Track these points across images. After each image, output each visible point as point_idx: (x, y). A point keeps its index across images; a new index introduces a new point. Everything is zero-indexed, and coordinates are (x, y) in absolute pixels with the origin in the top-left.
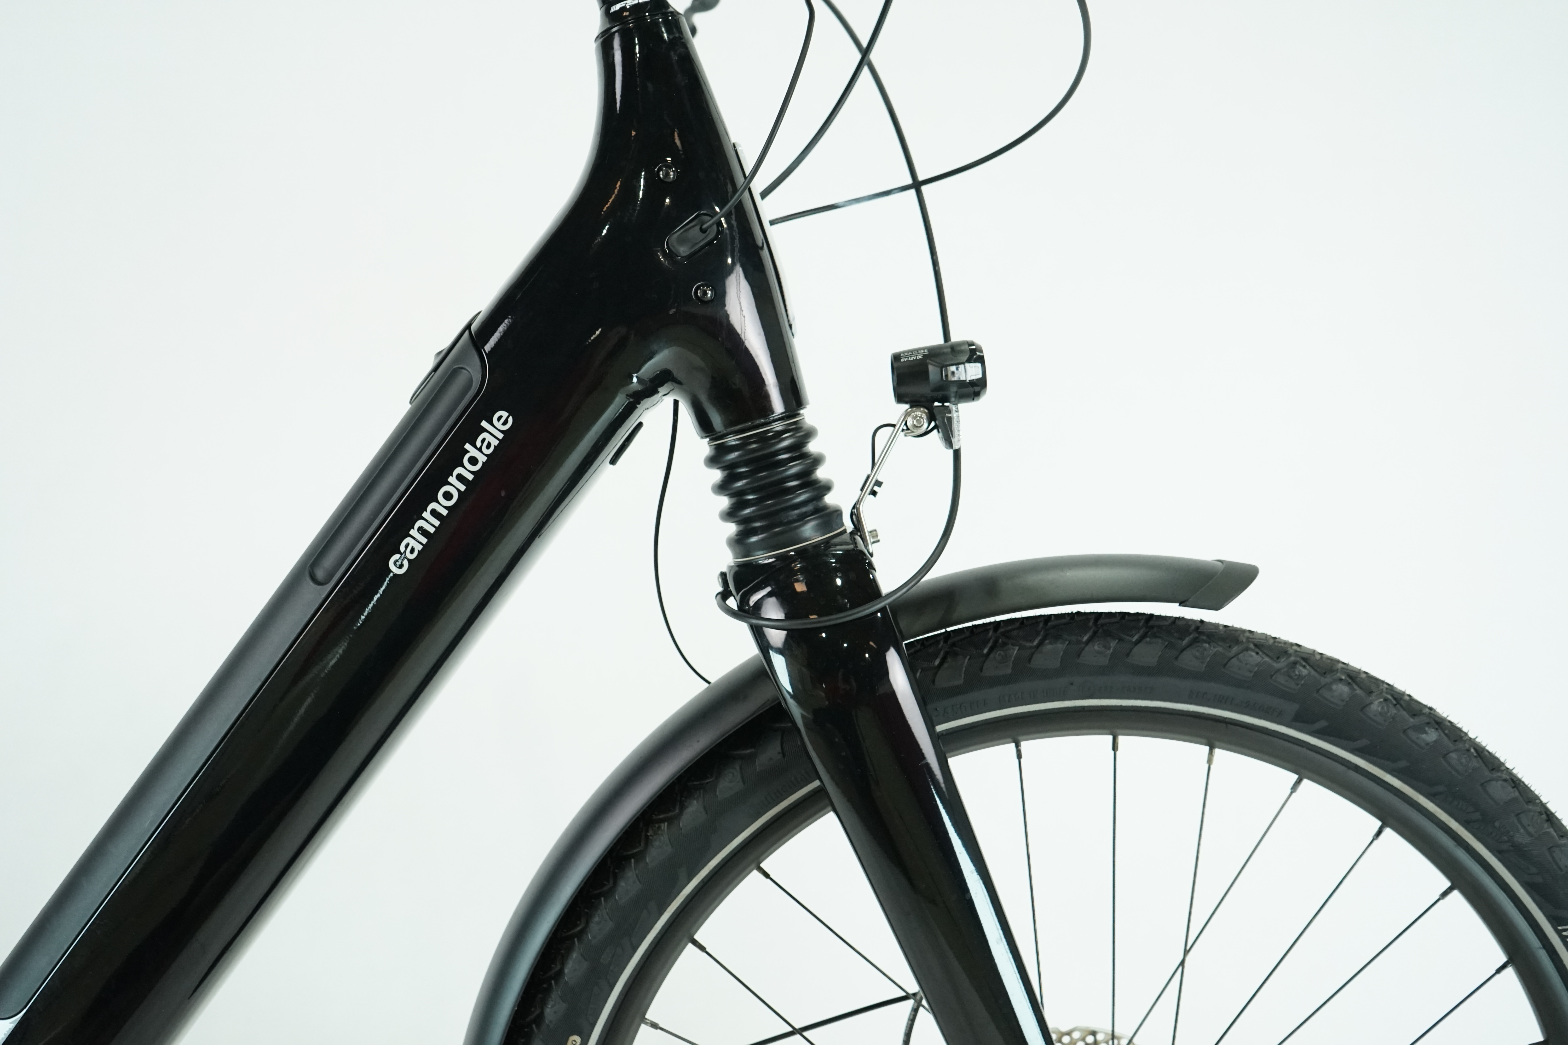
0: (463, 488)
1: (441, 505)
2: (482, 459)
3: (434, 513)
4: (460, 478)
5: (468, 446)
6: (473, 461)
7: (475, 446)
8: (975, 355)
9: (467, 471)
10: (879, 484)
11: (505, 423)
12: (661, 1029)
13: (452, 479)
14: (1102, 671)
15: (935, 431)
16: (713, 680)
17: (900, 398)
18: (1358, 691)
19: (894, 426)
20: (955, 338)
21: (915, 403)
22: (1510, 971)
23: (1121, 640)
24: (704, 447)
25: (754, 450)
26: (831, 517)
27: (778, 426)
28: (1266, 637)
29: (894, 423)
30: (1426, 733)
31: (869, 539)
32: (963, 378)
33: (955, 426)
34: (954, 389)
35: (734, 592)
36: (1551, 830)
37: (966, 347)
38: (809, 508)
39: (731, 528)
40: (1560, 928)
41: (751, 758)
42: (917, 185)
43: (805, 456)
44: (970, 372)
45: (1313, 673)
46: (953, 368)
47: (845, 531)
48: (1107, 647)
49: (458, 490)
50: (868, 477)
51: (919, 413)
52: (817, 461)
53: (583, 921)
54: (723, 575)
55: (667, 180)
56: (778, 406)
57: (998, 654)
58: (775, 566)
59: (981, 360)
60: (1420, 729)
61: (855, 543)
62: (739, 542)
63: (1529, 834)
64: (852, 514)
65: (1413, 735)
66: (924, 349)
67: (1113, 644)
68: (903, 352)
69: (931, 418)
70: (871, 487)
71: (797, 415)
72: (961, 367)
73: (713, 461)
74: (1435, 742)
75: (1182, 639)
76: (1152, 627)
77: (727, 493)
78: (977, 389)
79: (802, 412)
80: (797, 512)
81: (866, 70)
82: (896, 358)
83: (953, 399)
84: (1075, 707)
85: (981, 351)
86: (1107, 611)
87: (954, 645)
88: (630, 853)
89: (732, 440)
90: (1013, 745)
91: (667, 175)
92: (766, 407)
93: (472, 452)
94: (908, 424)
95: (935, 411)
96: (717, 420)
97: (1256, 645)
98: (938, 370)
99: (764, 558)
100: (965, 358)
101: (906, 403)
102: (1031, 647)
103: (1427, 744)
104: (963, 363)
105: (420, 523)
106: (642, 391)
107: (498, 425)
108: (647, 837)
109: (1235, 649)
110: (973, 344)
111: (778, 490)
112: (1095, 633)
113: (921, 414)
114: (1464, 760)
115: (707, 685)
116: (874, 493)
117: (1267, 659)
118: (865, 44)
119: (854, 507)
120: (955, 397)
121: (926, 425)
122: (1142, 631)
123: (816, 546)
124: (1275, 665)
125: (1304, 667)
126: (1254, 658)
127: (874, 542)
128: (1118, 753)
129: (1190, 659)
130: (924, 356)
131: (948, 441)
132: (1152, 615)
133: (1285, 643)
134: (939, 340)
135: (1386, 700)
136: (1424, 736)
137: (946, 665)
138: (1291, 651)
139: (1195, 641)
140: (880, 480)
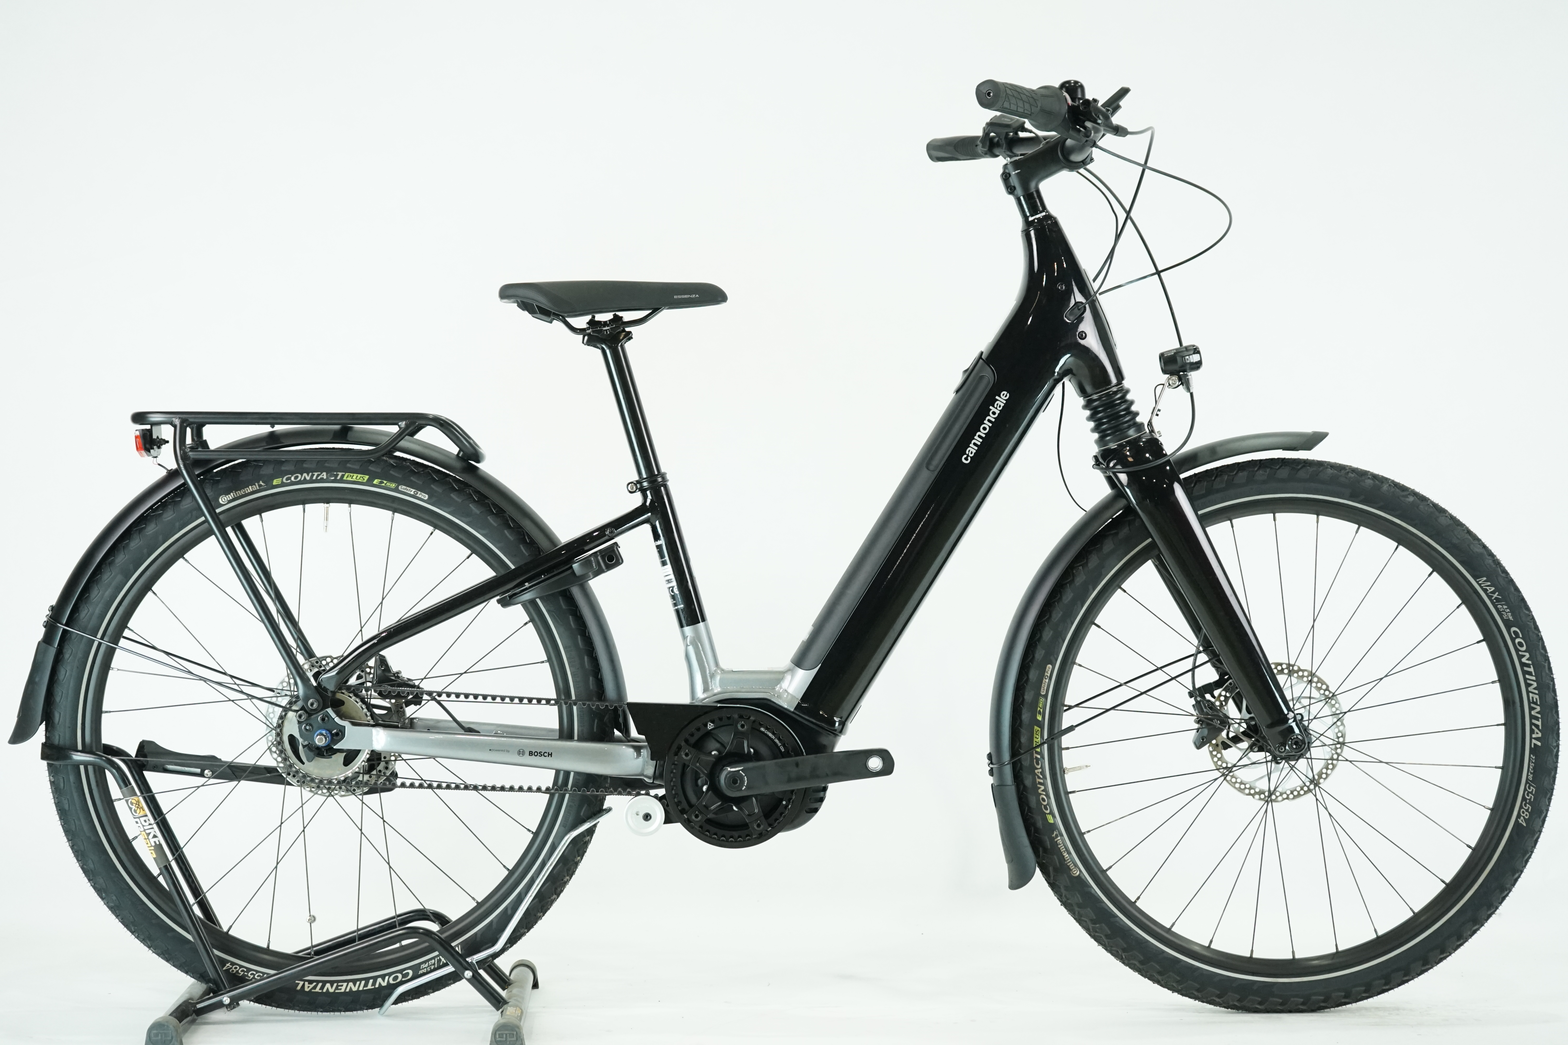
0: (990, 425)
1: (982, 433)
2: (998, 412)
3: (979, 436)
4: (989, 421)
5: (991, 407)
6: (994, 413)
7: (994, 407)
8: (1196, 351)
9: (992, 417)
10: (1159, 410)
11: (1006, 396)
12: (1083, 667)
13: (986, 422)
14: (1264, 482)
15: (1181, 386)
16: (1087, 510)
17: (1165, 372)
18: (1377, 482)
19: (1163, 385)
20: (1185, 344)
21: (1172, 373)
22: (1463, 606)
23: (1271, 468)
24: (1081, 401)
25: (1104, 400)
26: (1140, 427)
27: (1115, 389)
28: (1336, 463)
29: (1163, 383)
30: (1408, 498)
31: (1158, 435)
32: (1192, 361)
33: (1190, 382)
34: (1188, 366)
35: (1103, 462)
36: (1469, 537)
37: (1192, 348)
38: (1131, 423)
39: (1096, 436)
40: (1478, 580)
41: (1117, 534)
42: (1158, 273)
43: (1126, 401)
44: (1195, 358)
45: (1356, 476)
46: (1187, 357)
47: (1146, 432)
48: (1266, 472)
49: (989, 426)
50: (1154, 408)
51: (1174, 378)
52: (1132, 403)
53: (1048, 614)
54: (1096, 457)
55: (1062, 290)
56: (1114, 380)
57: (1218, 479)
58: (1117, 450)
59: (1199, 352)
60: (1406, 496)
61: (1152, 435)
62: (1101, 441)
63: (1458, 538)
64: (1148, 425)
65: (1402, 499)
66: (1174, 350)
67: (1268, 470)
68: (1165, 352)
69: (1180, 379)
70: (1155, 412)
71: (1121, 384)
72: (1191, 356)
73: (1086, 407)
74: (1413, 501)
75: (1298, 466)
76: (1285, 462)
77: (1094, 420)
78: (1198, 365)
79: (1123, 382)
80: (1126, 425)
81: (1129, 221)
82: (1162, 356)
83: (1188, 371)
84: (1254, 500)
85: (1199, 349)
86: (1264, 458)
87: (1199, 478)
88: (1066, 582)
89: (1095, 397)
90: (1229, 521)
91: (1062, 288)
92: (1110, 382)
93: (993, 409)
94: (1170, 383)
95: (1181, 376)
96: (1089, 389)
97: (1331, 466)
98: (1181, 358)
99: (1113, 446)
100: (1192, 352)
101: (1168, 374)
102: (1233, 475)
103: (1409, 502)
104: (1192, 355)
105: (973, 441)
106: (1058, 379)
107: (1003, 397)
108: (1073, 574)
109: (1321, 468)
110: (1194, 346)
111: (1116, 417)
112: (1260, 467)
113: (1175, 378)
114: (1426, 509)
115: (1085, 512)
116: (1157, 415)
117: (1335, 471)
118: (1128, 209)
119: (1149, 422)
120: (1189, 369)
121: (1178, 383)
122: (1280, 465)
123: (1135, 439)
124: (1339, 474)
125: (1352, 473)
126: (1329, 471)
127: (1160, 436)
128: (1276, 522)
129: (1302, 474)
130: (1175, 353)
131: (1188, 389)
132: (1285, 458)
133: (1345, 465)
134: (1178, 346)
135: (1390, 485)
136: (1407, 499)
137: (1197, 486)
138: (1347, 468)
139: (1304, 466)
140: (1160, 409)
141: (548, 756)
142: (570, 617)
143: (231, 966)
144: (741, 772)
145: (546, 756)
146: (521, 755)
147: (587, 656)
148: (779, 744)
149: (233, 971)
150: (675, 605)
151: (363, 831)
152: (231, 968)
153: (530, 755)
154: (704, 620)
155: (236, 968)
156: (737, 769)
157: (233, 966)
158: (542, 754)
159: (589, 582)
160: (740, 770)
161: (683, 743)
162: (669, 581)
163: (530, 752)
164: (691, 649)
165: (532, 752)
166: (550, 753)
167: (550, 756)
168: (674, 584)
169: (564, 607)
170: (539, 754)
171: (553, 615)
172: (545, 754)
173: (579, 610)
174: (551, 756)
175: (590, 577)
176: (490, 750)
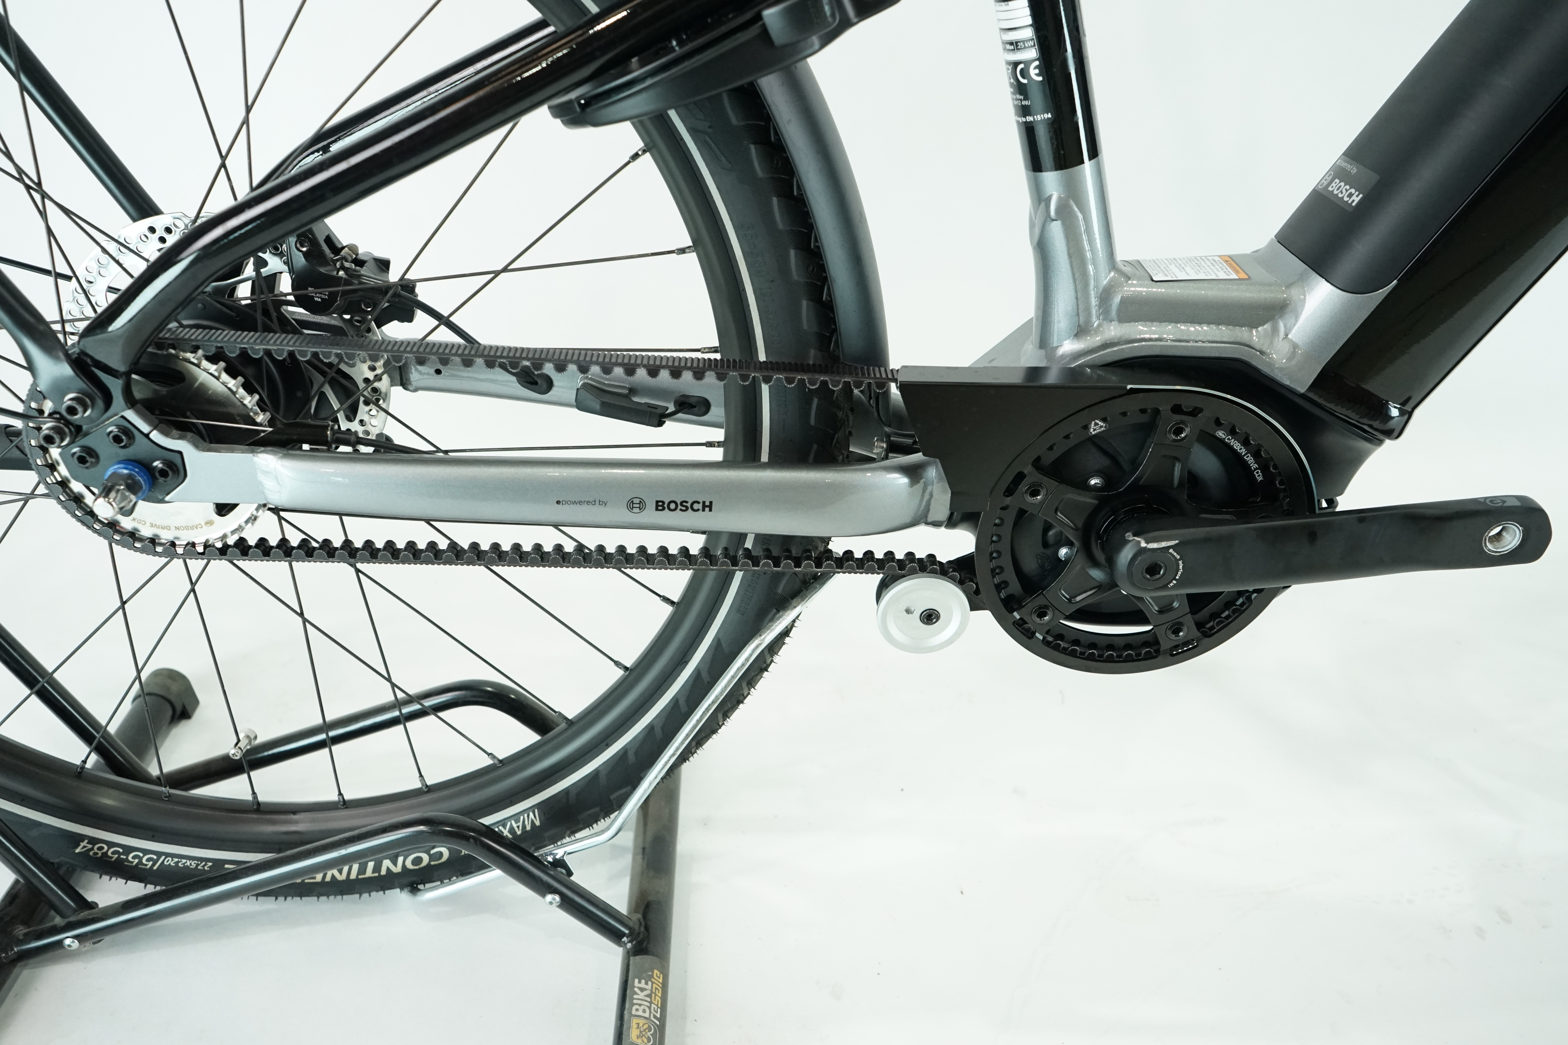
141: (703, 510)
142: (752, 147)
143: (90, 846)
144: (1171, 551)
145: (698, 510)
146: (637, 510)
147: (796, 248)
148: (1254, 466)
149: (96, 854)
150: (1024, 111)
151: (306, 616)
152: (92, 849)
153: (657, 509)
154: (1094, 153)
155: (102, 848)
156: (1164, 544)
157: (94, 845)
158: (689, 505)
159: (810, 60)
160: (1169, 547)
161: (1028, 469)
162: (1015, 45)
163: (657, 502)
164: (1056, 229)
165: (663, 502)
166: (707, 504)
167: (707, 509)
168: (1031, 54)
169: (734, 121)
170: (680, 507)
171: (706, 141)
172: (696, 506)
173: (775, 129)
174: (710, 510)
175: (812, 45)
176: (558, 502)
